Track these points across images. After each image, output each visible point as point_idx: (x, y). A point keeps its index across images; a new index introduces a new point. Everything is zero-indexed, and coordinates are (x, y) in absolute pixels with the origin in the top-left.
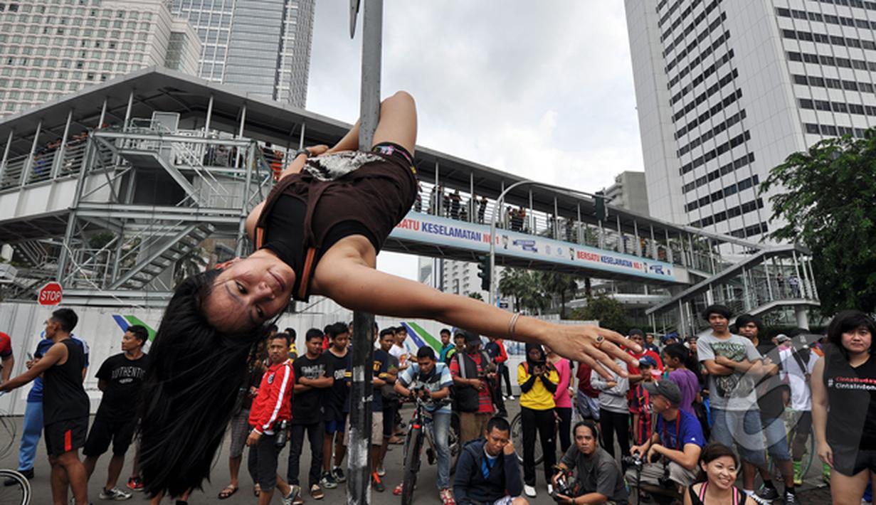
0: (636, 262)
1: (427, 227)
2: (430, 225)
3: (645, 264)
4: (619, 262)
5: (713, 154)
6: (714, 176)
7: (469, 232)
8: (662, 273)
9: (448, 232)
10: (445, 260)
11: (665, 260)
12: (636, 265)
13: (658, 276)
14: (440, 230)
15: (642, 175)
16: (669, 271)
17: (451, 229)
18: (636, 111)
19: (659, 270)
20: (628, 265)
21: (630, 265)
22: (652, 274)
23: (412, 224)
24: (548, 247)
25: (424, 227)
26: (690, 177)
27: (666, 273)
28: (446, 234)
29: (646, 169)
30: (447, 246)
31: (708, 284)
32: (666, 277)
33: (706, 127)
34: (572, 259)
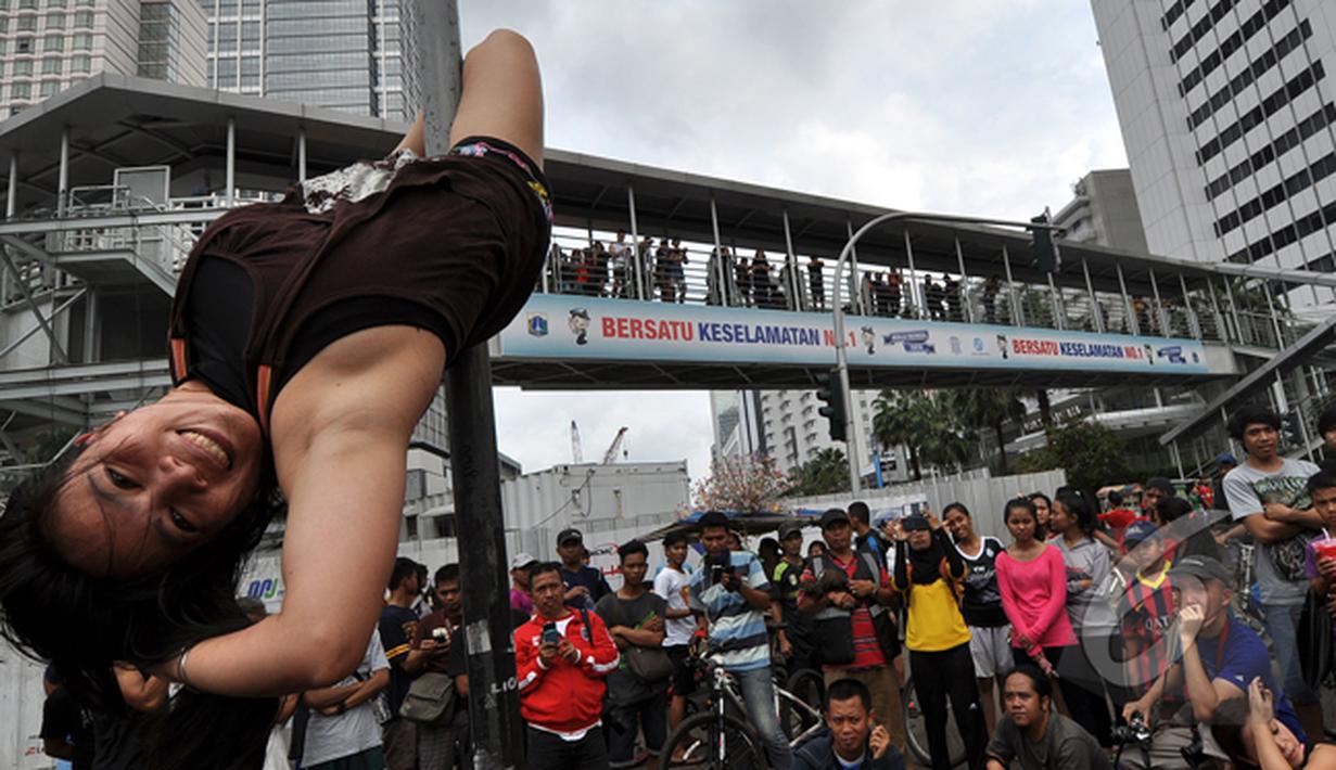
0: (1130, 346)
1: (709, 331)
2: (714, 326)
3: (1148, 347)
4: (1097, 351)
5: (1256, 116)
6: (1262, 158)
7: (794, 330)
8: (1183, 360)
9: (752, 337)
10: (763, 393)
11: (1186, 335)
12: (1131, 352)
13: (1177, 368)
14: (736, 334)
15: (1124, 175)
16: (1195, 356)
17: (759, 328)
18: (1099, 48)
19: (1175, 356)
20: (1115, 354)
21: (1118, 353)
22: (1163, 364)
23: (679, 328)
24: (953, 339)
25: (703, 332)
26: (1217, 167)
27: (1189, 359)
28: (749, 341)
29: (1131, 163)
30: (754, 364)
31: (1274, 369)
32: (1190, 367)
33: (1237, 63)
34: (1005, 356)
